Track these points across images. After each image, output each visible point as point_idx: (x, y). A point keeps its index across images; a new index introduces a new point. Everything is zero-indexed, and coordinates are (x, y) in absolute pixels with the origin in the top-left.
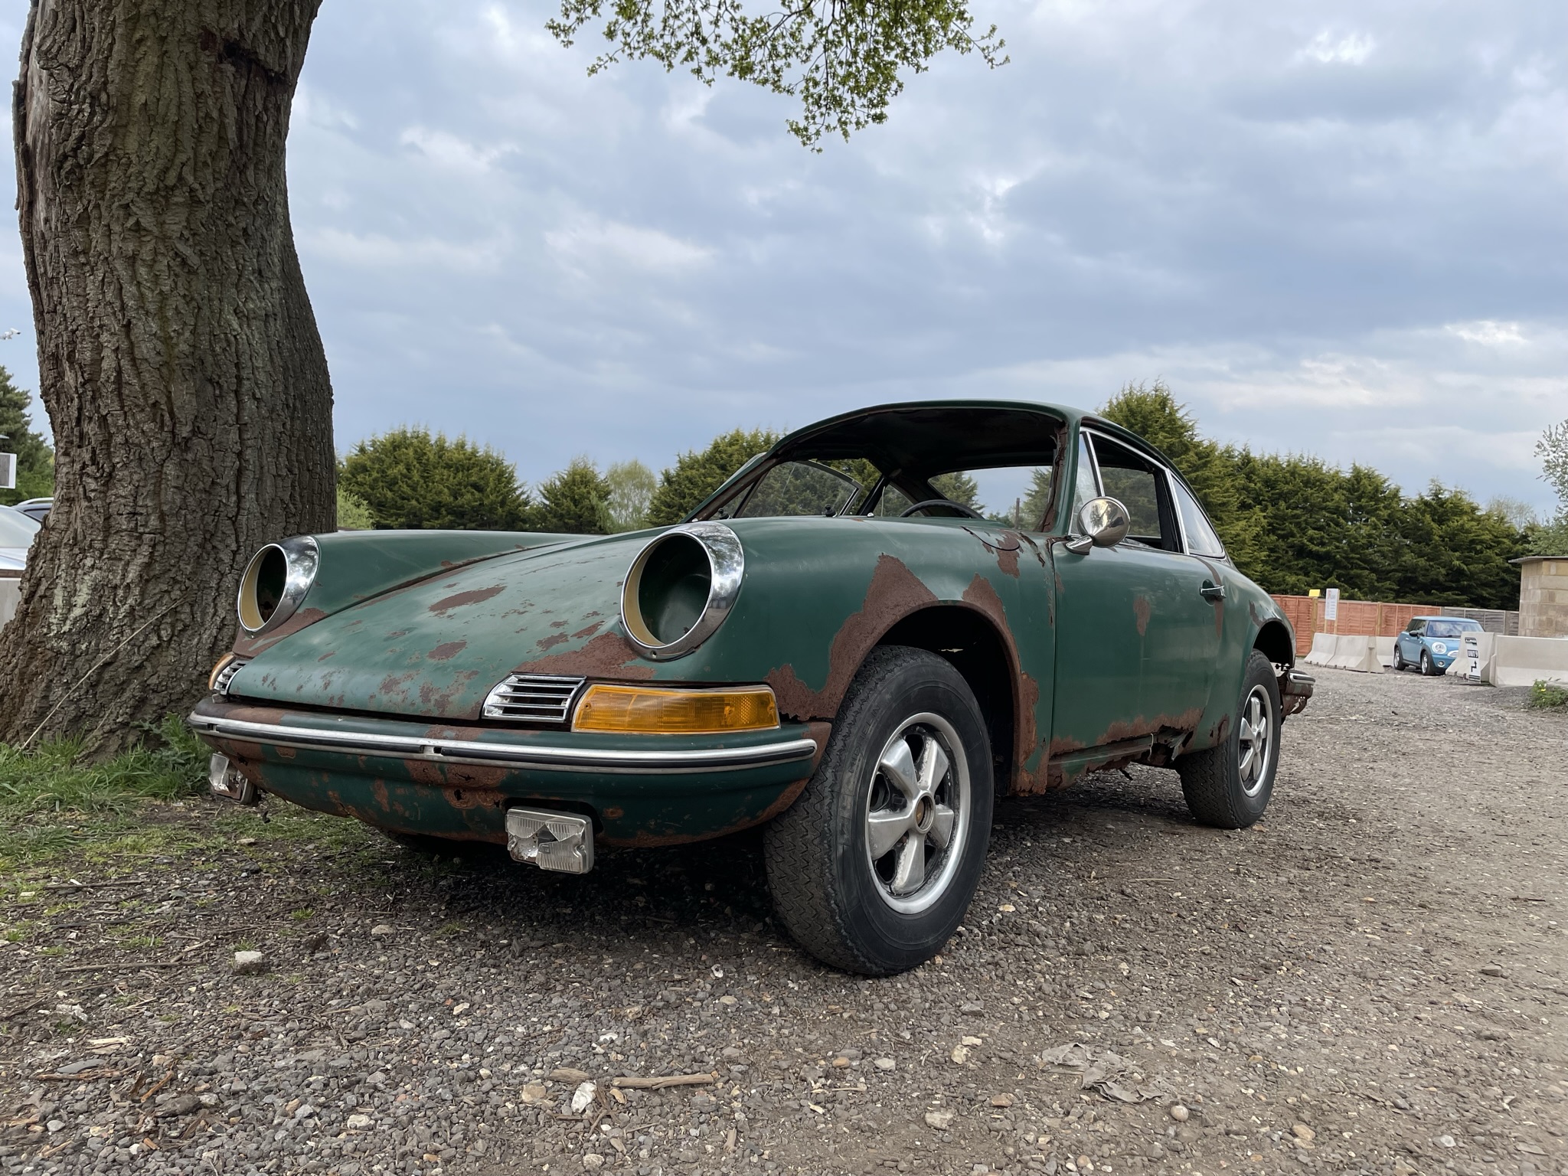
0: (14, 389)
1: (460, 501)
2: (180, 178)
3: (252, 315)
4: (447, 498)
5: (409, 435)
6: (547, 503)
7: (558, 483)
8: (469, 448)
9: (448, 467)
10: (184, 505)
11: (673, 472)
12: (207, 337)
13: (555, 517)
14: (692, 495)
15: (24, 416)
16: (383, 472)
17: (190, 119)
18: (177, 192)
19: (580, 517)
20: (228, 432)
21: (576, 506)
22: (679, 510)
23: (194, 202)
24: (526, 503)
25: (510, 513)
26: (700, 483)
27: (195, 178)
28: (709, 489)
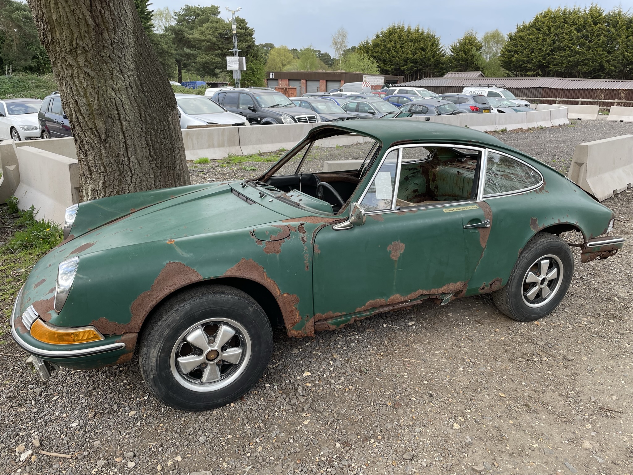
0: (249, 28)
1: (416, 57)
2: (77, 44)
3: (120, 89)
4: (410, 56)
5: (396, 28)
6: (453, 54)
7: (458, 44)
8: (420, 31)
9: (411, 41)
10: (110, 162)
11: (513, 34)
12: (103, 101)
13: (456, 61)
14: (521, 45)
15: (253, 38)
16: (385, 46)
17: (72, 21)
18: (78, 49)
19: (467, 60)
20: (119, 135)
21: (465, 55)
22: (515, 53)
23: (85, 51)
24: (444, 55)
25: (437, 60)
26: (526, 39)
27: (83, 42)
28: (530, 42)
